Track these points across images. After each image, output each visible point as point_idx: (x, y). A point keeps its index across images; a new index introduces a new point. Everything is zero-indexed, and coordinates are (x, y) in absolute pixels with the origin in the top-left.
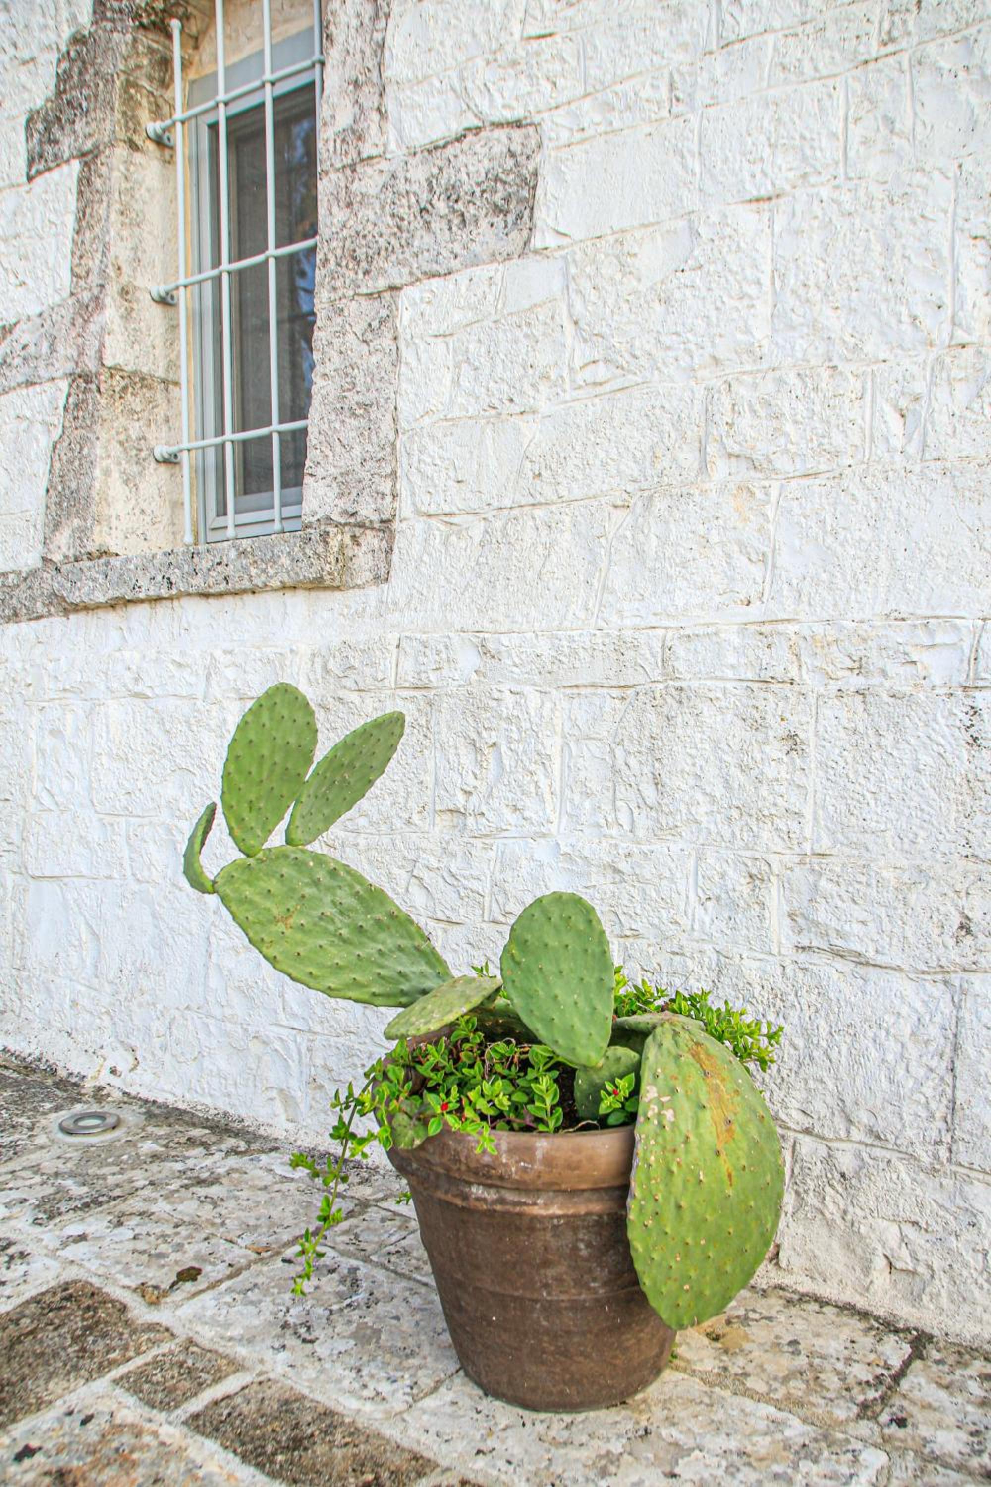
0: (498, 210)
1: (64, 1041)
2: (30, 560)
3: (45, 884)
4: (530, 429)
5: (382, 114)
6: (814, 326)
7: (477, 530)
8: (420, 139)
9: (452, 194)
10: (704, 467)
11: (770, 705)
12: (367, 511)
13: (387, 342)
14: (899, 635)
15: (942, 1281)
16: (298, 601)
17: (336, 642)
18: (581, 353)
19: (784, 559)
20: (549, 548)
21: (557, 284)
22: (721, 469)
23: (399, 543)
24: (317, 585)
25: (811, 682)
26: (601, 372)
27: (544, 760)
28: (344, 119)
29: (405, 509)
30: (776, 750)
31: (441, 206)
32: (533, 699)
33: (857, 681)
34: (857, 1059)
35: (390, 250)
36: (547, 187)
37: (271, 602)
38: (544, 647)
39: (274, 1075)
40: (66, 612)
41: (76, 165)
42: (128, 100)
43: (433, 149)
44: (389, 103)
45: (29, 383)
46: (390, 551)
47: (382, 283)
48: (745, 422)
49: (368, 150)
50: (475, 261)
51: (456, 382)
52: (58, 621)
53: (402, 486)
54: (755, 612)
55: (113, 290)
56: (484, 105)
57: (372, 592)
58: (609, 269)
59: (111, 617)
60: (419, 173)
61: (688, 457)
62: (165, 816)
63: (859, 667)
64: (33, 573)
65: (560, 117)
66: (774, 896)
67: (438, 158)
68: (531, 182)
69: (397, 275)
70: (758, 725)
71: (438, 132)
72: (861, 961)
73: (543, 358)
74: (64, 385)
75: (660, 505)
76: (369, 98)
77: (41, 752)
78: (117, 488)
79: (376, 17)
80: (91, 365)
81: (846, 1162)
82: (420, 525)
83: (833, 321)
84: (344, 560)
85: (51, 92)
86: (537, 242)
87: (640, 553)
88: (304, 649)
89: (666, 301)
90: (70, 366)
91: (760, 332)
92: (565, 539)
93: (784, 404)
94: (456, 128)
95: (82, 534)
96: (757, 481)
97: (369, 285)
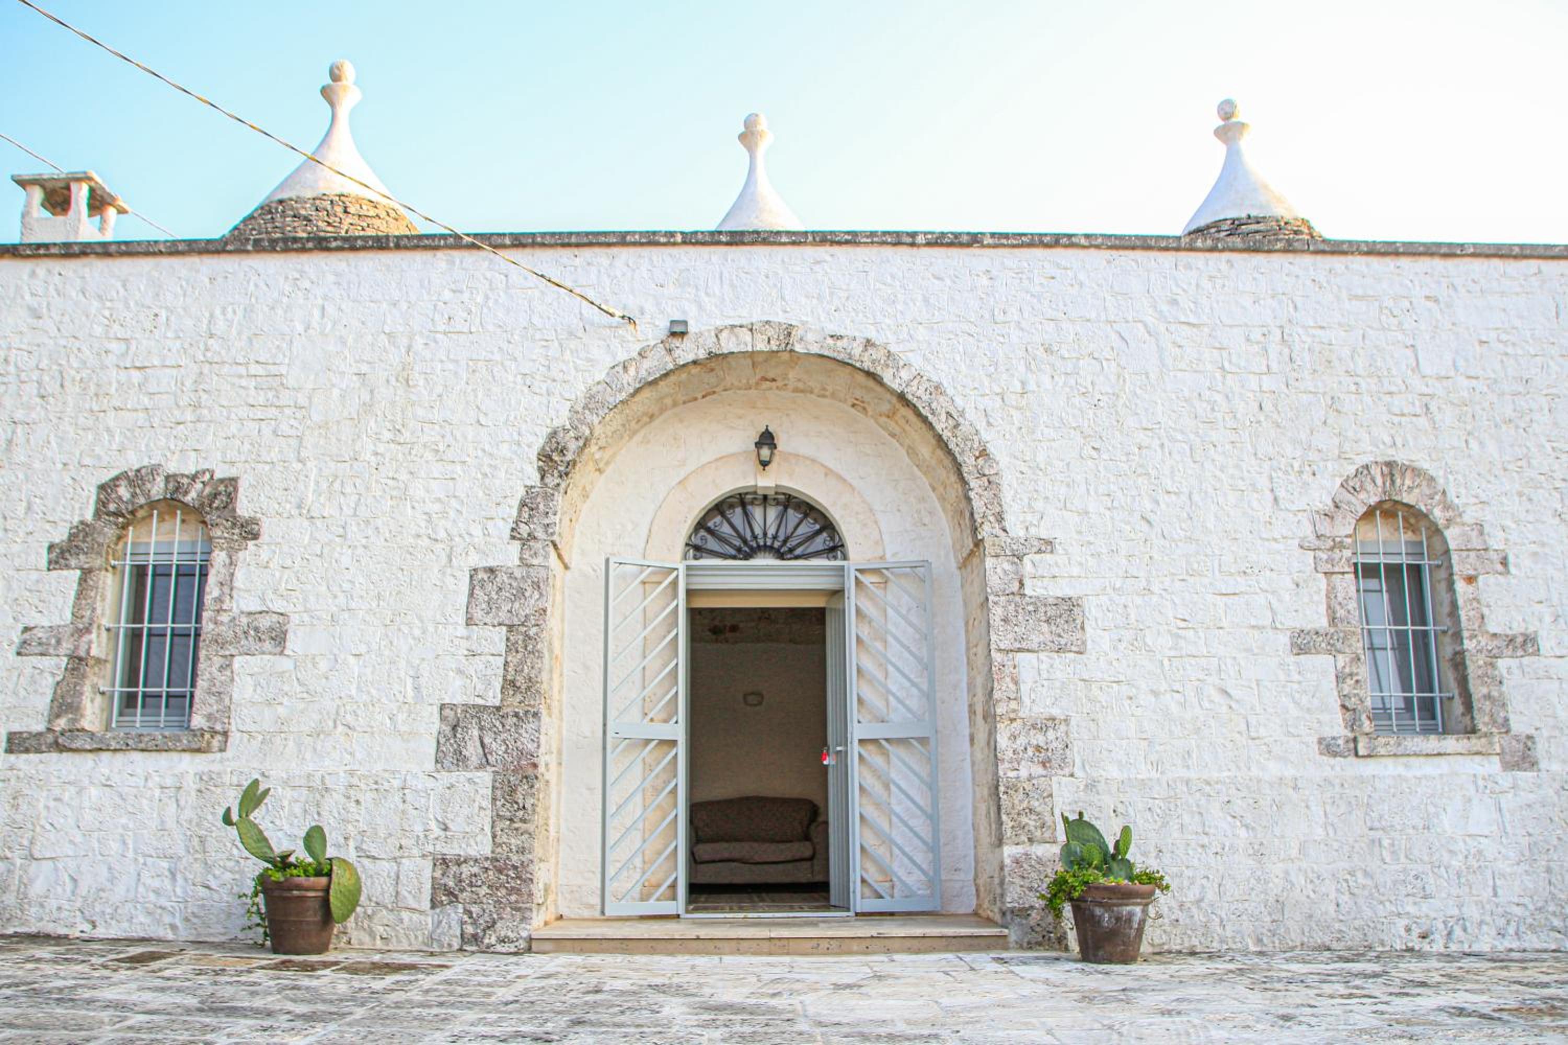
0: (272, 639)
1: (52, 925)
2: (40, 727)
3: (44, 862)
4: (281, 710)
5: (231, 597)
6: (369, 693)
7: (260, 738)
8: (246, 609)
9: (256, 629)
10: (335, 727)
11: (352, 792)
12: (218, 727)
13: (228, 673)
14: (386, 775)
15: (394, 939)
16: (187, 756)
17: (206, 770)
18: (299, 689)
19: (357, 754)
20: (285, 746)
21: (292, 667)
22: (340, 728)
23: (230, 740)
24: (199, 750)
25: (363, 786)
26: (305, 695)
27: (282, 808)
28: (216, 593)
29: (233, 728)
30: (353, 804)
31: (252, 633)
32: (280, 790)
33: (376, 786)
34: (372, 883)
35: (231, 643)
36: (290, 636)
37: (175, 756)
38: (285, 776)
39: (167, 919)
40: (61, 751)
41: (78, 572)
42: (107, 553)
43: (250, 614)
44: (234, 593)
45: (42, 654)
46: (226, 742)
47: (227, 653)
48: (348, 716)
49: (225, 607)
50: (263, 653)
51: (255, 691)
52: (54, 756)
53: (232, 721)
54: (348, 768)
55: (95, 626)
56: (271, 606)
57: (219, 755)
58: (310, 665)
59: (90, 755)
60: (244, 620)
61: (331, 724)
62: (120, 830)
63: (376, 783)
64: (40, 734)
65: (297, 616)
66: (352, 844)
67: (253, 617)
68: (285, 633)
69: (234, 651)
70: (349, 798)
71: (252, 609)
72: (374, 858)
73: (286, 688)
74: (65, 659)
75: (322, 736)
76: (226, 590)
77: (47, 808)
78: (89, 705)
79: (231, 564)
80: (82, 653)
81: (369, 912)
82: (239, 734)
83: (374, 692)
84: (209, 743)
85: (65, 537)
86: (286, 652)
87: (315, 750)
88: (192, 772)
89: (327, 678)
90: (68, 652)
91: (354, 692)
92: (291, 744)
93: (359, 712)
94: (259, 609)
95: (74, 721)
96: (350, 732)
97: (222, 652)
